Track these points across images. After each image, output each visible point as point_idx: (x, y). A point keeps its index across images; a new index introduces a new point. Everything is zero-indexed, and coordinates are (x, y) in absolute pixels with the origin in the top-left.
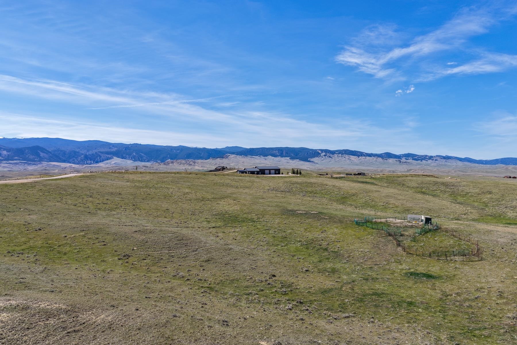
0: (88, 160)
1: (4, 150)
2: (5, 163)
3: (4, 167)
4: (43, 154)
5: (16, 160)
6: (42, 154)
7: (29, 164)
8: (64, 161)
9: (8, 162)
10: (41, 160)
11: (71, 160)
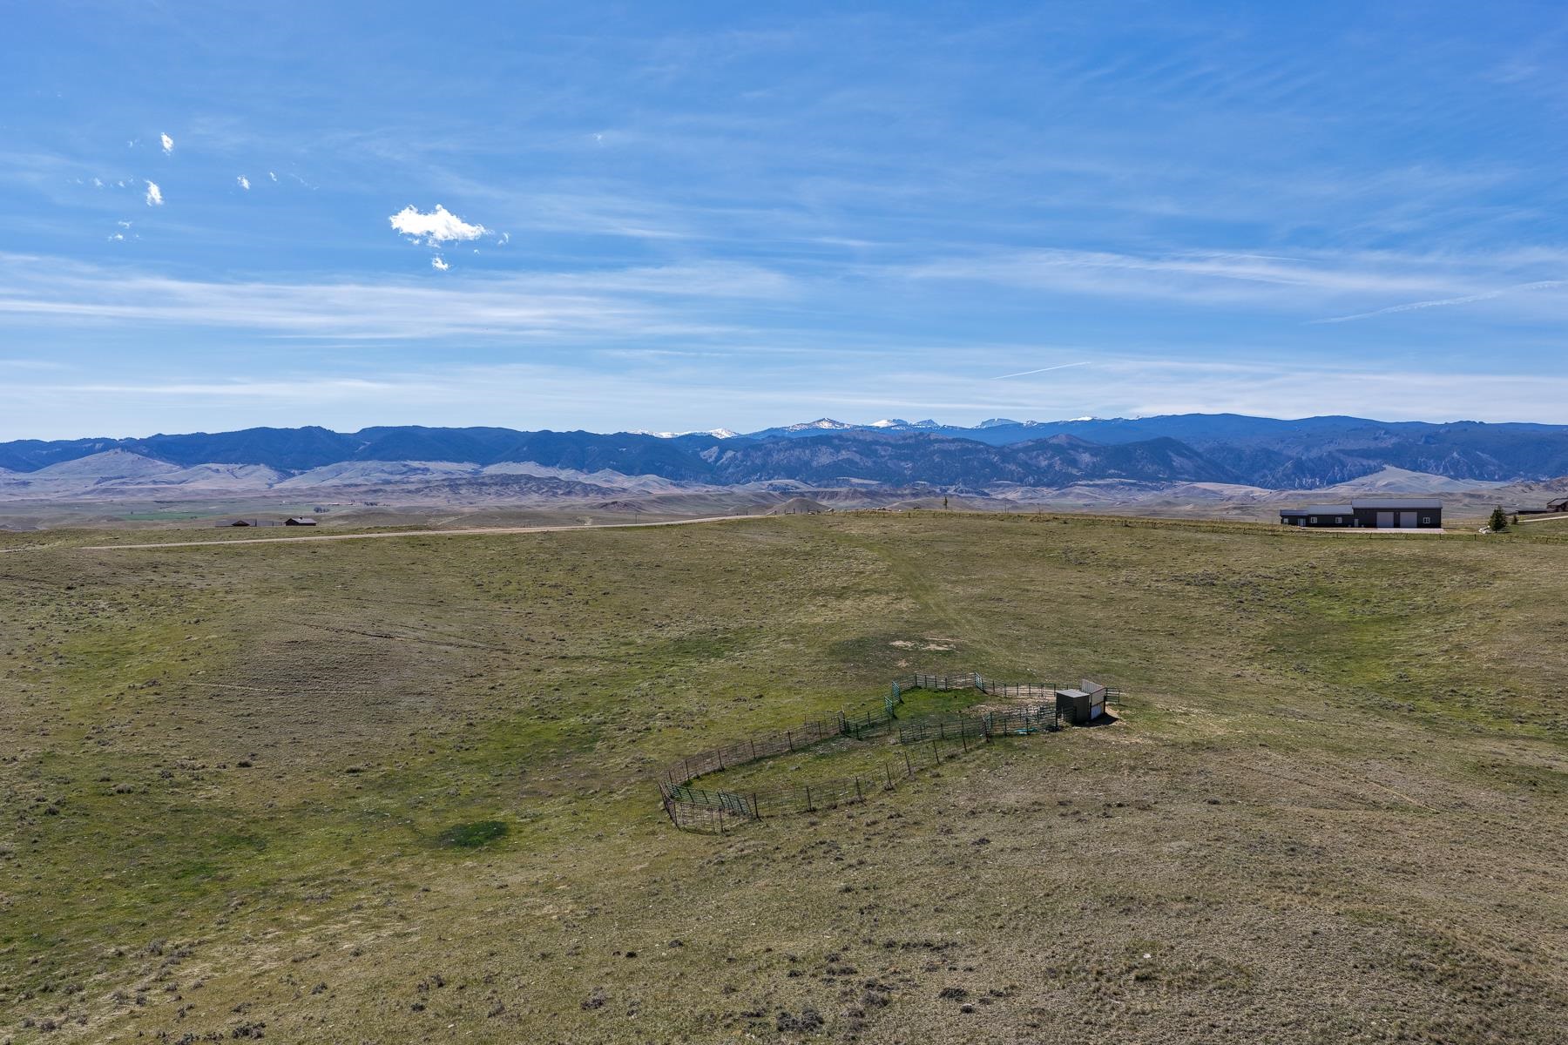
0: (1305, 477)
1: (1086, 450)
2: (1085, 485)
3: (1079, 496)
4: (1180, 458)
5: (1111, 476)
6: (1177, 461)
7: (1142, 488)
8: (1236, 480)
9: (1091, 483)
10: (1174, 475)
11: (1256, 476)
